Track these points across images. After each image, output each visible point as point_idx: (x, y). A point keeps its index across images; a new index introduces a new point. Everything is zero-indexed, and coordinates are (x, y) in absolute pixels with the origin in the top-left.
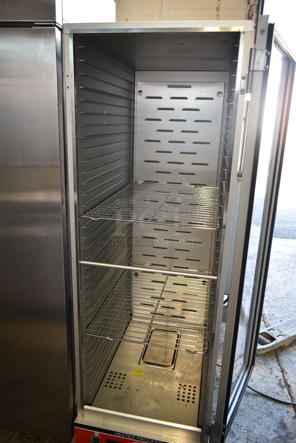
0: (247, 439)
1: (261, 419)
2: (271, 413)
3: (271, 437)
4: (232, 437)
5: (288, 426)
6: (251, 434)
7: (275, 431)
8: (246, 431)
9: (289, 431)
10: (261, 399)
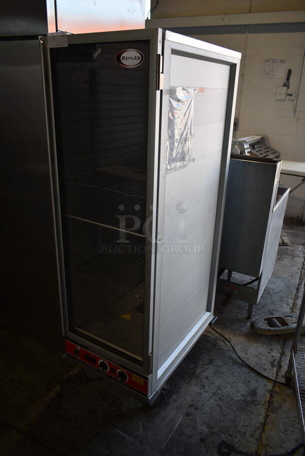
0: (214, 394)
1: (235, 384)
2: (249, 382)
3: (237, 398)
4: (201, 389)
5: (257, 395)
6: (219, 391)
7: (243, 395)
8: (216, 388)
9: (256, 399)
10: (245, 370)
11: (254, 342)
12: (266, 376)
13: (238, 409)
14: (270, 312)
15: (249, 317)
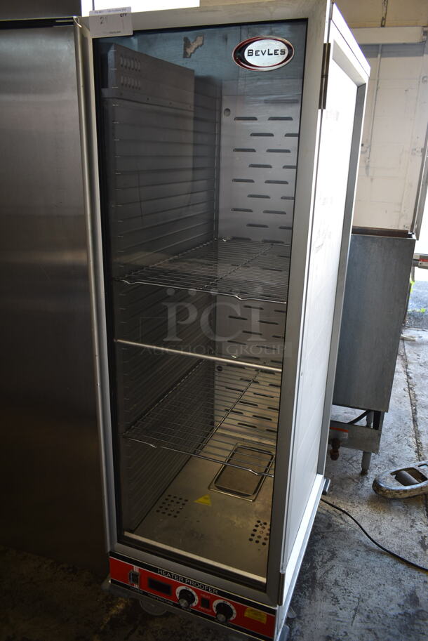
0: (356, 610)
1: (382, 587)
2: (400, 580)
3: (392, 613)
4: (334, 605)
5: (421, 601)
6: (361, 604)
7: (399, 605)
8: (356, 600)
9: (421, 609)
10: (388, 560)
11: (385, 512)
12: (421, 566)
13: (401, 632)
14: (390, 460)
15: (364, 473)
